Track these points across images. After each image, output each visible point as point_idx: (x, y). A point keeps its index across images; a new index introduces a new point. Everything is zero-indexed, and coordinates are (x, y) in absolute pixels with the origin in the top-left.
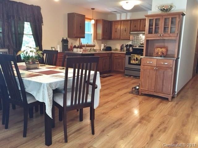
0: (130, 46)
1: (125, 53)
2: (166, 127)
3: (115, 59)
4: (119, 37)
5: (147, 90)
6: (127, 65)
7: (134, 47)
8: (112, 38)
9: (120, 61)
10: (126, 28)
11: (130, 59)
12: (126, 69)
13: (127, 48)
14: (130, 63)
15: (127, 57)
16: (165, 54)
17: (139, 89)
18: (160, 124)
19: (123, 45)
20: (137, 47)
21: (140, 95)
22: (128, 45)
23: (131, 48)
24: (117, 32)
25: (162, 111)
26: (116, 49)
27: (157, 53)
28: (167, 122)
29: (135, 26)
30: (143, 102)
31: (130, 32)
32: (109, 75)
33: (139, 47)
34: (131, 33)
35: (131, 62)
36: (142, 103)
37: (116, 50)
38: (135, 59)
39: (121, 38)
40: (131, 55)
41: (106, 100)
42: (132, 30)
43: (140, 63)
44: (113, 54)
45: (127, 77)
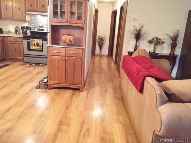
0: (28, 28)
1: (22, 37)
2: (88, 128)
3: (9, 44)
4: (12, 17)
5: (57, 82)
6: (26, 52)
7: (32, 29)
8: (2, 18)
9: (16, 46)
10: (19, 6)
11: (29, 44)
12: (25, 56)
13: (23, 30)
14: (29, 49)
15: (25, 42)
16: (73, 42)
17: (47, 82)
18: (81, 125)
19: (17, 26)
20: (36, 30)
21: (49, 89)
22: (24, 26)
23: (28, 31)
24: (8, 10)
25: (78, 105)
26: (8, 31)
27: (64, 41)
28: (87, 120)
29: (31, 5)
30: (56, 98)
31: (25, 12)
32: (3, 64)
33: (38, 29)
34: (27, 12)
35: (31, 48)
36: (54, 100)
37: (10, 32)
38: (36, 44)
39: (15, 18)
40: (30, 40)
41: (8, 105)
42: (27, 10)
43: (41, 49)
44: (6, 38)
45: (27, 65)
